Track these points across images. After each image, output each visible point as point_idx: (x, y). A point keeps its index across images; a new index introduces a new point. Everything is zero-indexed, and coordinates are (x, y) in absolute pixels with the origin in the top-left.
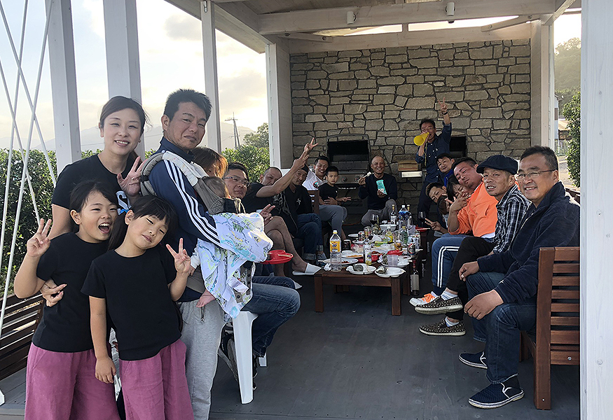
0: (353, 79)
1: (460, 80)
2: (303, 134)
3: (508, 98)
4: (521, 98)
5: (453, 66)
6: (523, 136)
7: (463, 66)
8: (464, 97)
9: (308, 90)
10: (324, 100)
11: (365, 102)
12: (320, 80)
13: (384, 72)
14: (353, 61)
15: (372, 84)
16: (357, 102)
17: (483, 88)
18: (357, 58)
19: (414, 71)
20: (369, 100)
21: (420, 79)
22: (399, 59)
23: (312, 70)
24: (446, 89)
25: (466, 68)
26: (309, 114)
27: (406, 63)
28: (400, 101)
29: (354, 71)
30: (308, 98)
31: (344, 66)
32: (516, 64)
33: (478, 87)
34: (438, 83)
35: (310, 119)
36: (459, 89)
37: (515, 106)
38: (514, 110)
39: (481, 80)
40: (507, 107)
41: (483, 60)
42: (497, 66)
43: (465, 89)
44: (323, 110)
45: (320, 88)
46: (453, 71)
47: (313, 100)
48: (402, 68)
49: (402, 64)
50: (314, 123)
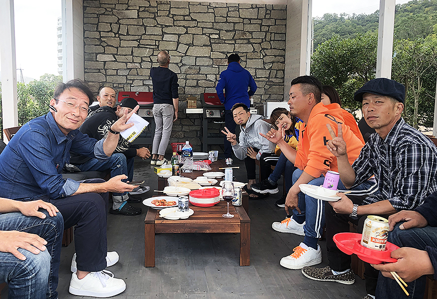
0: (141, 26)
1: (232, 34)
2: (94, 71)
3: (268, 52)
4: (278, 52)
5: (226, 22)
6: (279, 84)
7: (235, 23)
8: (234, 49)
9: (100, 32)
10: (115, 42)
11: (152, 47)
12: (111, 24)
13: (169, 21)
14: (142, 9)
15: (158, 31)
16: (145, 46)
17: (249, 43)
18: (145, 7)
19: (193, 24)
20: (156, 45)
21: (199, 31)
22: (182, 12)
23: (103, 14)
24: (220, 41)
25: (236, 24)
26: (100, 53)
27: (187, 16)
28: (182, 48)
29: (143, 18)
30: (99, 39)
31: (133, 14)
32: (275, 25)
33: (246, 41)
34: (214, 35)
35: (101, 58)
36: (230, 42)
37: (273, 59)
38: (273, 62)
39: (248, 36)
40: (267, 59)
41: (250, 19)
42: (261, 25)
43: (235, 42)
44: (114, 51)
45: (111, 31)
46: (226, 27)
47: (104, 41)
48: (184, 20)
49: (184, 16)
50: (105, 62)
